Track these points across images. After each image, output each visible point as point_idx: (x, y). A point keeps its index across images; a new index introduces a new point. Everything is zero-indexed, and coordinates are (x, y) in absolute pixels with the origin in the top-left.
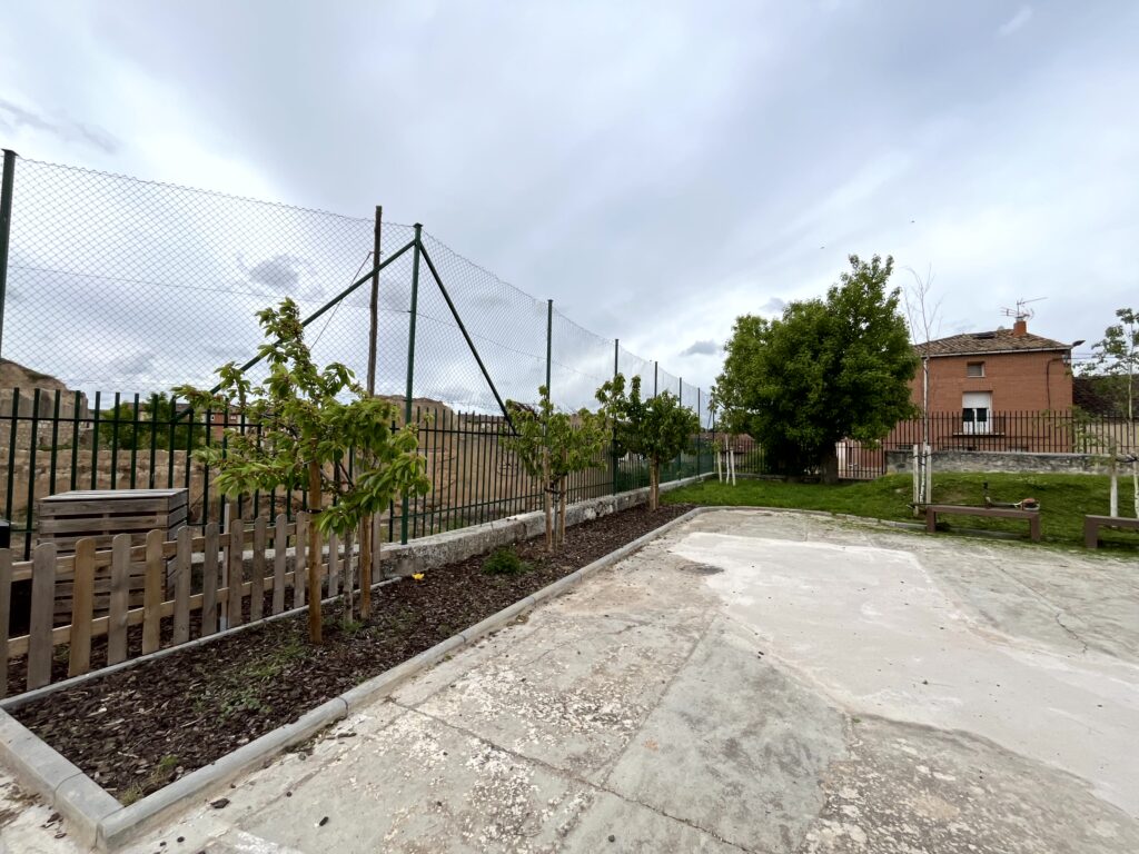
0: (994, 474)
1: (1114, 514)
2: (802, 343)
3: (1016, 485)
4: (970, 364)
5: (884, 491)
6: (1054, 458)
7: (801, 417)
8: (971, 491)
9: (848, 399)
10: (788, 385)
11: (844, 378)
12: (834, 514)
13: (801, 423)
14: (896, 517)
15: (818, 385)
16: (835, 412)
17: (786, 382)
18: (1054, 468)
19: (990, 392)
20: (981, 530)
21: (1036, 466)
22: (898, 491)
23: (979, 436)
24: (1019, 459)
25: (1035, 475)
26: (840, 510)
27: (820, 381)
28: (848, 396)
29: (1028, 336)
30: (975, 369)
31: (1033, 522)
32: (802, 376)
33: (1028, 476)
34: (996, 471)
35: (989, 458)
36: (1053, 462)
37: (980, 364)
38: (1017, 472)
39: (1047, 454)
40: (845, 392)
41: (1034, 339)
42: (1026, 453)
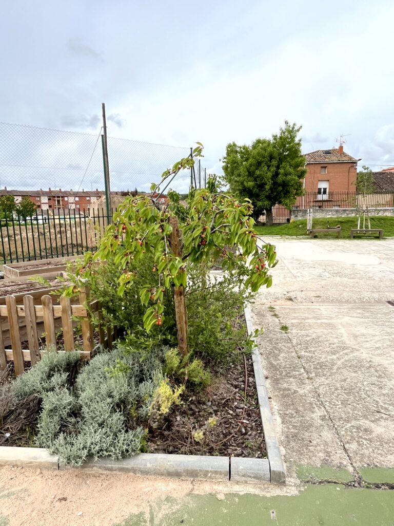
0: (329, 218)
1: (359, 229)
2: (263, 162)
3: (335, 222)
4: (322, 167)
5: (295, 226)
6: (348, 210)
7: (262, 197)
8: (323, 225)
9: (280, 188)
10: (257, 181)
11: (280, 178)
12: (281, 236)
13: (262, 199)
14: (301, 235)
15: (269, 182)
16: (275, 193)
17: (255, 180)
18: (347, 214)
19: (328, 180)
20: (326, 236)
21: (342, 214)
22: (300, 226)
23: (324, 201)
24: (337, 211)
25: (341, 217)
26: (283, 234)
27: (270, 181)
28: (281, 187)
29: (344, 153)
30: (323, 169)
31: (339, 232)
32: (263, 178)
33: (339, 218)
34: (330, 217)
35: (327, 211)
36: (347, 212)
37: (325, 167)
38: (336, 217)
39: (346, 209)
40: (280, 185)
41: (346, 155)
42: (339, 209)
